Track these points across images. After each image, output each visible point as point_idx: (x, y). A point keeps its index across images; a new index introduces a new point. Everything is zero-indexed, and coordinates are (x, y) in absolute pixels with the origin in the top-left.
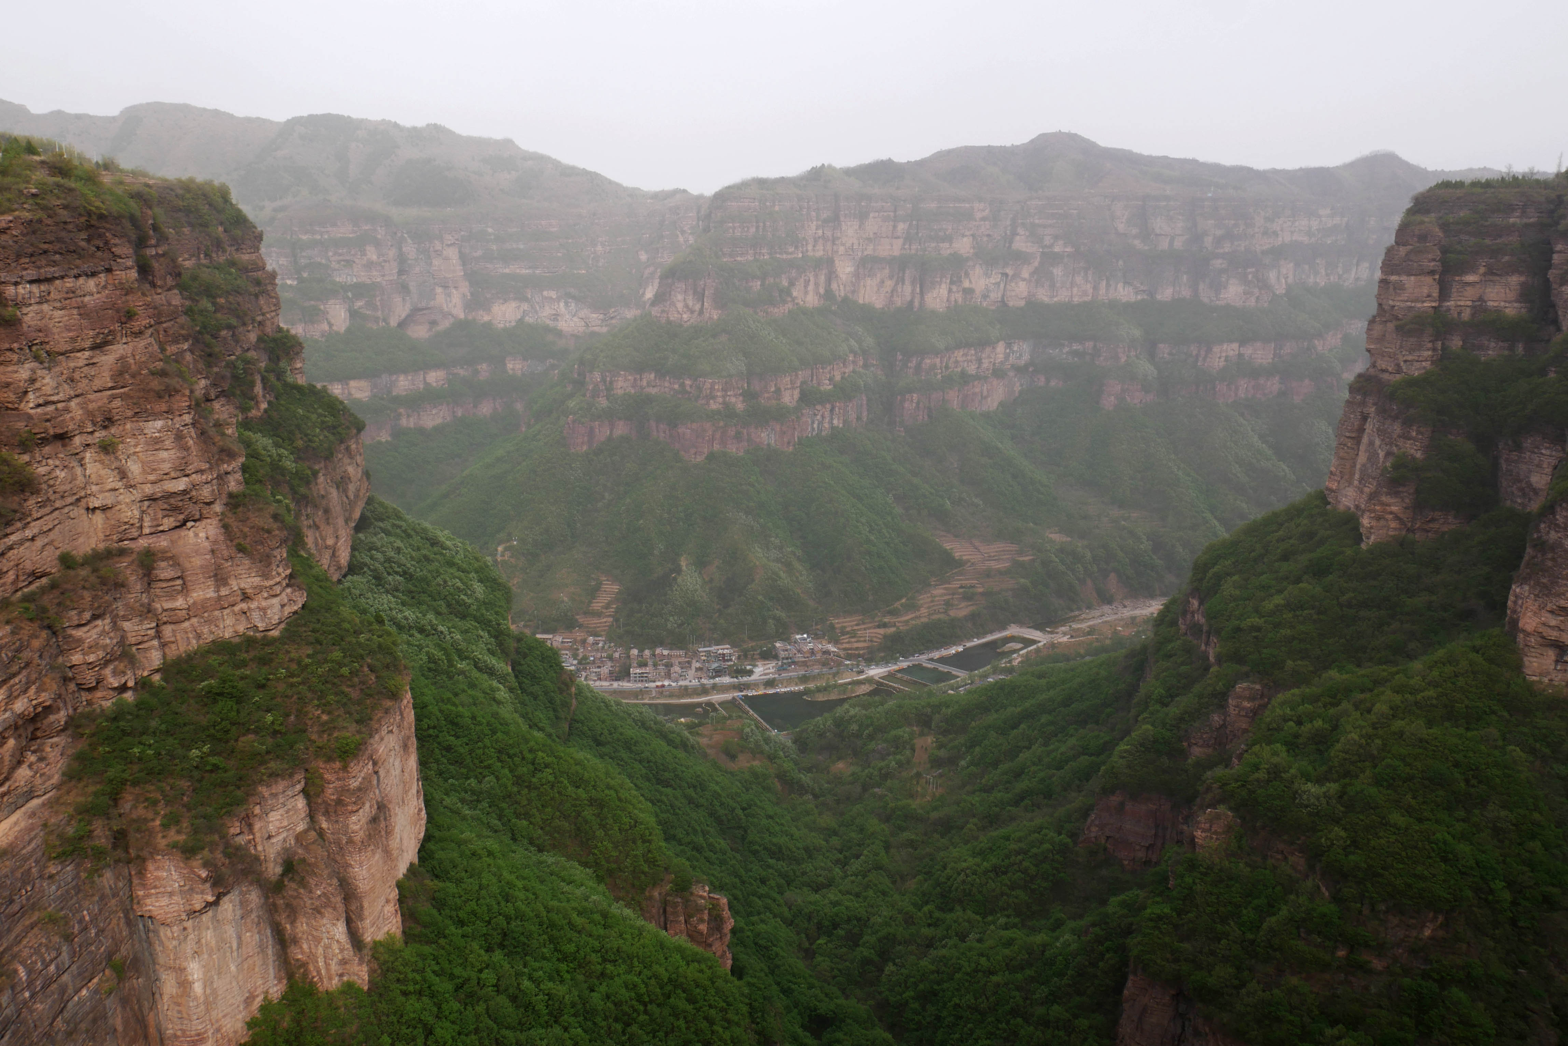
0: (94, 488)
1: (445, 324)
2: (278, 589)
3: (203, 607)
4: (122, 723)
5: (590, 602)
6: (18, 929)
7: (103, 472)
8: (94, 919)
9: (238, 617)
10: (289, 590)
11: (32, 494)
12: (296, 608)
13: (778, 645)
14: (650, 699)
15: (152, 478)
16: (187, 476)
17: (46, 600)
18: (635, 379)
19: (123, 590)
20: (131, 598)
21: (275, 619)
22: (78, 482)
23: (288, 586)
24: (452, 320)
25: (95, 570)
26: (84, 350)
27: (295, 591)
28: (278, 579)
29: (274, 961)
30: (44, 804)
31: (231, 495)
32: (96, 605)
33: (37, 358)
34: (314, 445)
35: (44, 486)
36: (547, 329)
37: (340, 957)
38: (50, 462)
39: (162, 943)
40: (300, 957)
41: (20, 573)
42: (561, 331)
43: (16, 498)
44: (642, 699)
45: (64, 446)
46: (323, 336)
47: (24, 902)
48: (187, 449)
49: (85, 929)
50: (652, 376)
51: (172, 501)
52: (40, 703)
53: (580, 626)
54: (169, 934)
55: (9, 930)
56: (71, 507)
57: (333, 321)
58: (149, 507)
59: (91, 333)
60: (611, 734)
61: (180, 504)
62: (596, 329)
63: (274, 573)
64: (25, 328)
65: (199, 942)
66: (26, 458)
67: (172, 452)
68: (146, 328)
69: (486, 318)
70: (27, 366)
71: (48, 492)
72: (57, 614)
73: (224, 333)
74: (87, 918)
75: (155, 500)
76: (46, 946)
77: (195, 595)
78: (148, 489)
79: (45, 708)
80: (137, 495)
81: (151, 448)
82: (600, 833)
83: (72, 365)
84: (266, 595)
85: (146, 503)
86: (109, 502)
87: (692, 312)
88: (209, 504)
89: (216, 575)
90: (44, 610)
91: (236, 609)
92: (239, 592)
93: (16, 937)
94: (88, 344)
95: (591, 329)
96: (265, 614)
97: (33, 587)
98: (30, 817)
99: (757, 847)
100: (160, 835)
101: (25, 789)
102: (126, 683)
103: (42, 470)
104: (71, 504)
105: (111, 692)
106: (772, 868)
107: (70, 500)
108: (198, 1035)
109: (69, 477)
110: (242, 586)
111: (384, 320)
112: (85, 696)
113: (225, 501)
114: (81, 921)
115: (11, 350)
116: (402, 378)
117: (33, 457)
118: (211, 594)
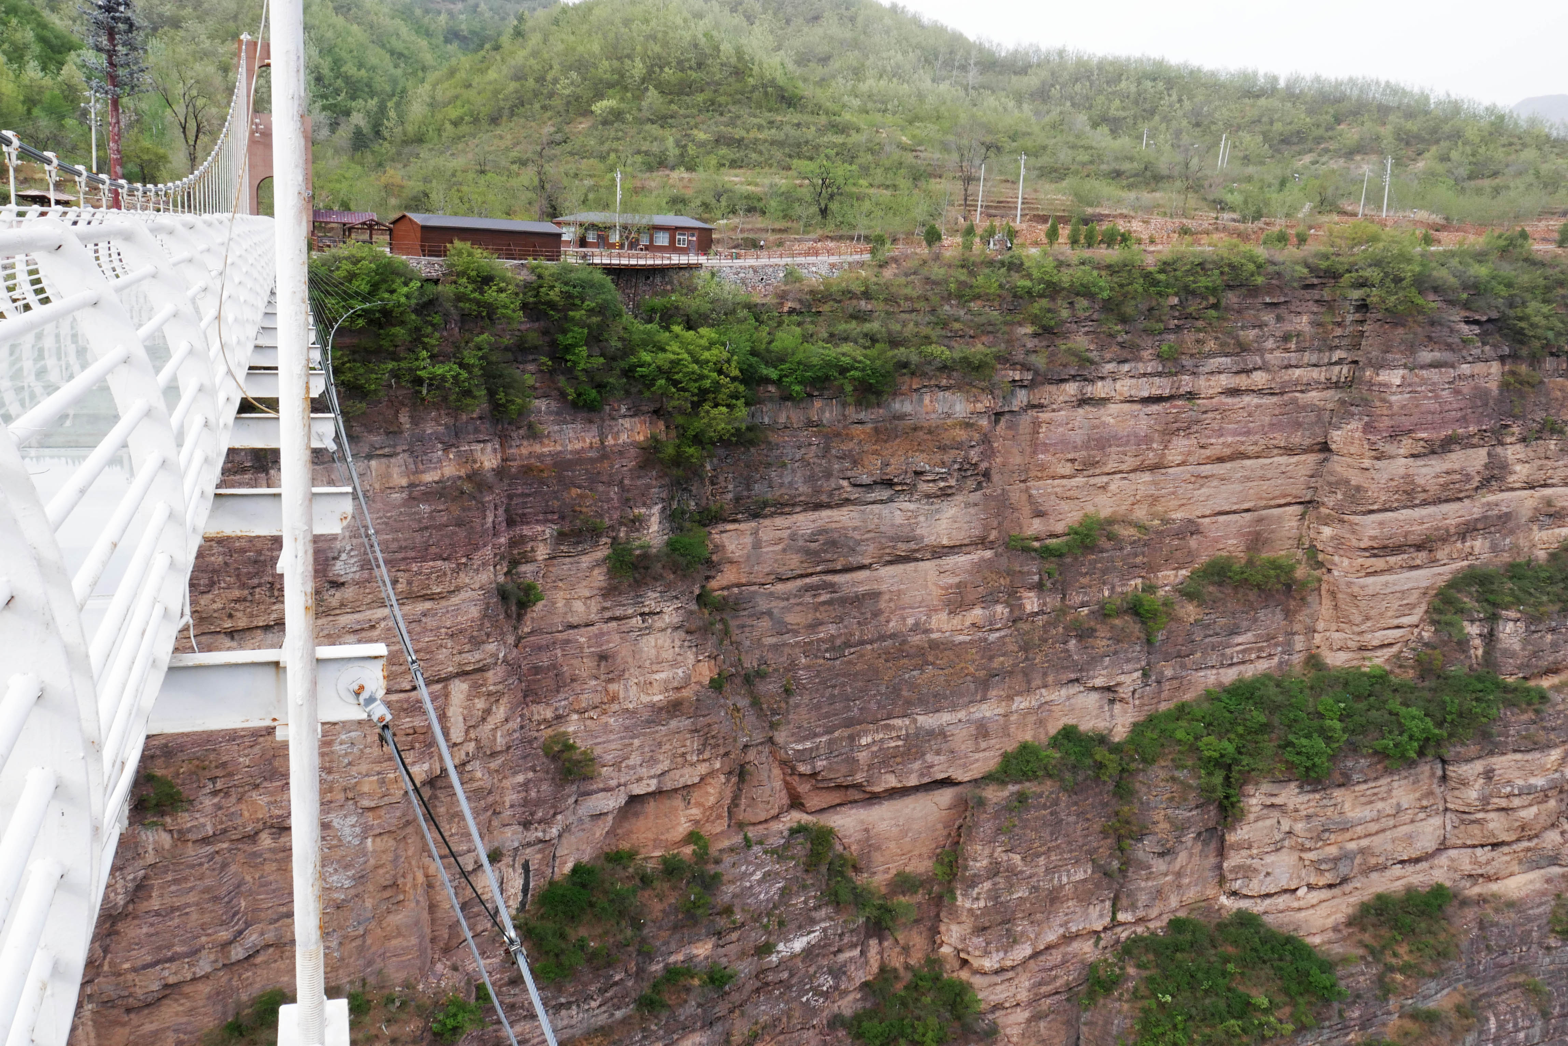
6: (1502, 982)
47: (1516, 959)
55: (1494, 979)
76: (1523, 1011)
93: (1498, 988)
98: (1546, 882)
101: (1550, 853)
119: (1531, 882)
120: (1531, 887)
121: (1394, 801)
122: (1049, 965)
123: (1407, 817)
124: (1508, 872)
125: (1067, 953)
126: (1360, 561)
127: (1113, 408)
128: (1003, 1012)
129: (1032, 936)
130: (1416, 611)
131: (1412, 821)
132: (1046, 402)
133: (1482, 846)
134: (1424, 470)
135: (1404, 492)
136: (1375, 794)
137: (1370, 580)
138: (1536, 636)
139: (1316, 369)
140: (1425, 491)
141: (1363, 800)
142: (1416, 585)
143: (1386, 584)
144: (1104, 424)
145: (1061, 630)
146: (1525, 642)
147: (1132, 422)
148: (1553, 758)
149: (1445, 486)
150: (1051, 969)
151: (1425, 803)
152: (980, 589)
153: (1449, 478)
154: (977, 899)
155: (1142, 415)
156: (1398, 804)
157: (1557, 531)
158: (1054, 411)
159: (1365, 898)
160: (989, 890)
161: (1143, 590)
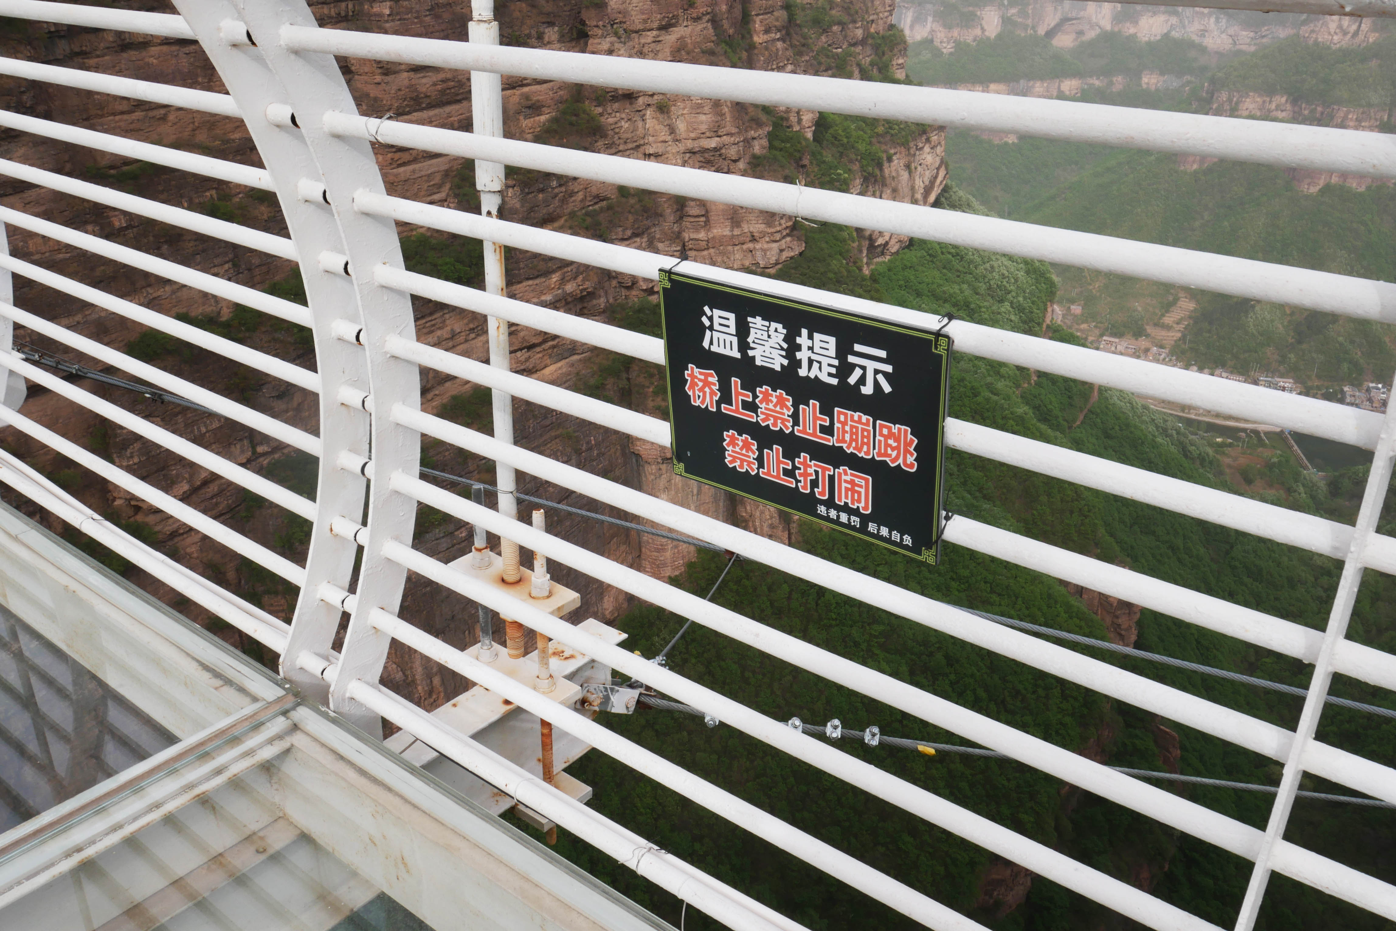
0: (651, 139)
1: (1091, 34)
2: (778, 236)
3: (720, 241)
4: (641, 315)
5: (1163, 315)
6: (547, 437)
7: (657, 127)
8: (598, 444)
9: (746, 254)
10: (788, 239)
11: (602, 137)
12: (792, 254)
13: (1346, 389)
14: (1196, 415)
15: (693, 135)
16: (720, 136)
17: (602, 218)
18: (1264, 102)
19: (661, 219)
20: (666, 226)
21: (773, 261)
22: (638, 133)
23: (788, 235)
24: (1098, 31)
25: (640, 201)
26: (652, 30)
27: (793, 240)
28: (778, 228)
29: (724, 512)
30: (580, 360)
31: (754, 157)
32: (636, 226)
33: (616, 34)
34: (892, 132)
35: (610, 132)
36: (1191, 45)
37: (770, 522)
38: (618, 114)
39: (646, 476)
40: (744, 514)
41: (588, 194)
42: (1206, 47)
43: (589, 139)
44: (1189, 413)
45: (631, 104)
46: (974, 40)
47: (554, 420)
48: (722, 115)
49: (590, 449)
50: (1284, 100)
51: (706, 155)
52: (585, 289)
53: (1147, 336)
54: (650, 470)
55: (541, 435)
56: (632, 152)
57: (986, 27)
58: (689, 158)
59: (659, 16)
60: (1121, 430)
61: (712, 158)
62: (1244, 47)
63: (777, 223)
64: (609, 10)
65: (669, 481)
66: (600, 110)
67: (709, 116)
68: (704, 15)
69: (1132, 31)
70: (608, 39)
71: (613, 137)
72: (607, 228)
73: (835, 28)
74: (593, 442)
75: (694, 153)
76: (561, 452)
77: (715, 231)
78: (690, 144)
79: (589, 293)
80: (681, 147)
81: (694, 111)
82: (1044, 499)
83: (643, 41)
84: (767, 239)
85: (688, 155)
86: (660, 151)
87: (1345, 33)
88: (735, 161)
89: (732, 218)
90: (599, 224)
91: (745, 247)
92: (749, 234)
93: (545, 441)
94: (655, 25)
95: (1238, 47)
96: (765, 254)
97: (597, 207)
98: (570, 367)
99: (1237, 564)
100: (651, 399)
101: (570, 347)
102: (653, 287)
103: (611, 120)
104: (632, 149)
105: (642, 293)
106: (1246, 586)
107: (630, 146)
108: (662, 545)
109: (631, 129)
110: (751, 229)
111: (1033, 28)
112: (624, 292)
113: (747, 161)
114: (588, 443)
115: (597, 26)
116: (1038, 84)
117: (605, 110)
118: (727, 232)
119: (560, 368)
120: (560, 372)
121: (449, 328)
122: (209, 495)
123: (462, 338)
124: (543, 365)
125: (222, 484)
126: (390, 155)
127: (154, 50)
128: (181, 538)
129: (187, 476)
130: (442, 190)
131: (466, 341)
132: (88, 49)
133: (521, 350)
134: (424, 81)
135: (411, 98)
136: (434, 325)
137: (401, 169)
138: (530, 196)
139: (325, 6)
140: (427, 96)
141: (425, 331)
142: (436, 169)
143: (414, 171)
144: (148, 64)
145: (151, 238)
146: (523, 201)
147: (174, 61)
148: (554, 280)
149: (443, 92)
150: (212, 498)
151: (471, 326)
152: (65, 213)
153: (445, 85)
154: (132, 457)
155: (181, 54)
156: (452, 330)
157: (537, 118)
158: (98, 56)
159: (445, 401)
160: (140, 449)
161: (219, 199)
